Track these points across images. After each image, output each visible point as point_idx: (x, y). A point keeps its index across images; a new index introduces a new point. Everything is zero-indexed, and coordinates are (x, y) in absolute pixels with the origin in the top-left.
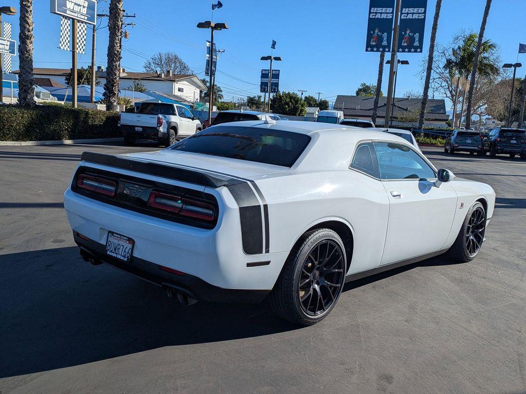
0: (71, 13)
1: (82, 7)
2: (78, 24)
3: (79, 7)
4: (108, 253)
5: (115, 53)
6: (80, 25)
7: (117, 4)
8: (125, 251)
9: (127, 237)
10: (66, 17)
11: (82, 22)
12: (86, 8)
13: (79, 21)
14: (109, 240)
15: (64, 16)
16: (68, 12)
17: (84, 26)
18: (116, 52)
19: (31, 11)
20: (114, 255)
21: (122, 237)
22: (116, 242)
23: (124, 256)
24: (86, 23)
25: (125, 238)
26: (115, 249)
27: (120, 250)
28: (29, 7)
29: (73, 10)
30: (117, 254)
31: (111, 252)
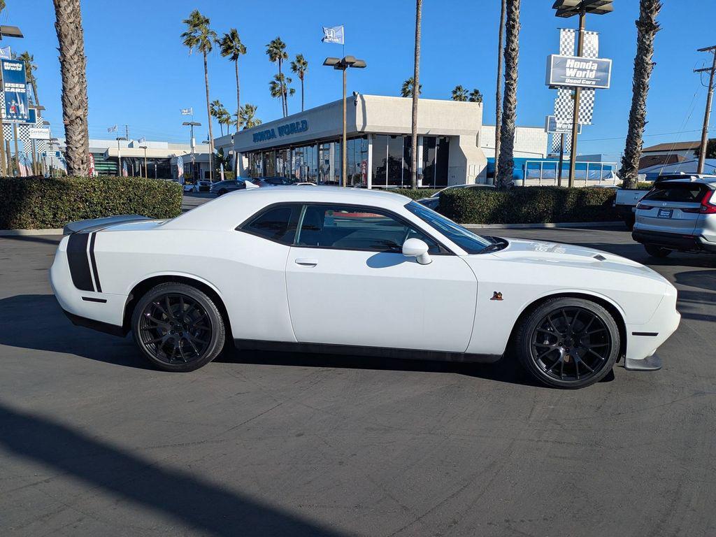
0: (572, 81)
1: (588, 71)
2: (583, 92)
3: (585, 72)
5: (637, 118)
6: (586, 93)
7: (644, 57)
10: (566, 87)
11: (589, 89)
12: (594, 71)
13: (584, 88)
15: (561, 87)
16: (567, 81)
17: (591, 93)
18: (639, 117)
19: (514, 89)
24: (594, 89)
28: (512, 85)
29: (575, 76)
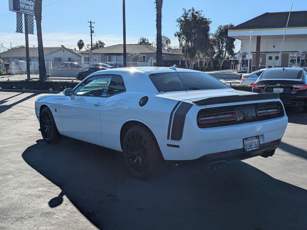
4: (247, 150)
8: (256, 144)
9: (255, 136)
14: (245, 144)
20: (251, 150)
21: (253, 138)
22: (249, 142)
23: (256, 147)
25: (254, 138)
26: (250, 146)
27: (253, 145)
30: (252, 148)
31: (248, 149)
